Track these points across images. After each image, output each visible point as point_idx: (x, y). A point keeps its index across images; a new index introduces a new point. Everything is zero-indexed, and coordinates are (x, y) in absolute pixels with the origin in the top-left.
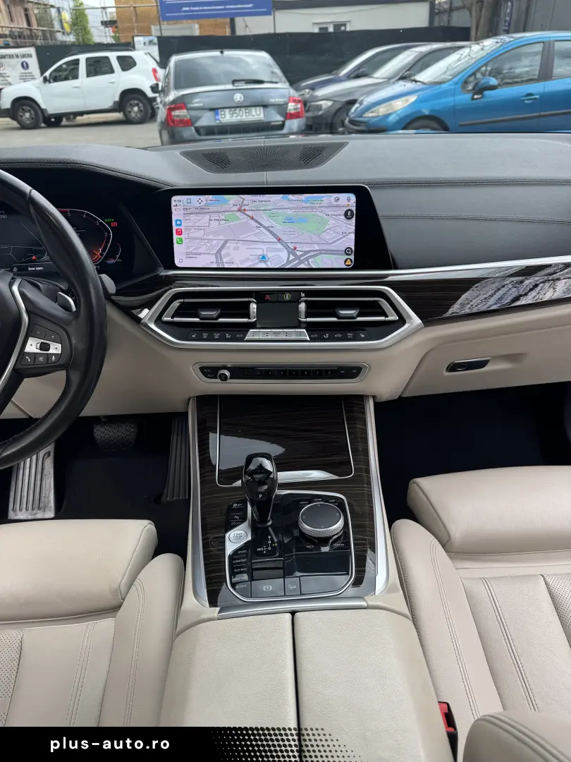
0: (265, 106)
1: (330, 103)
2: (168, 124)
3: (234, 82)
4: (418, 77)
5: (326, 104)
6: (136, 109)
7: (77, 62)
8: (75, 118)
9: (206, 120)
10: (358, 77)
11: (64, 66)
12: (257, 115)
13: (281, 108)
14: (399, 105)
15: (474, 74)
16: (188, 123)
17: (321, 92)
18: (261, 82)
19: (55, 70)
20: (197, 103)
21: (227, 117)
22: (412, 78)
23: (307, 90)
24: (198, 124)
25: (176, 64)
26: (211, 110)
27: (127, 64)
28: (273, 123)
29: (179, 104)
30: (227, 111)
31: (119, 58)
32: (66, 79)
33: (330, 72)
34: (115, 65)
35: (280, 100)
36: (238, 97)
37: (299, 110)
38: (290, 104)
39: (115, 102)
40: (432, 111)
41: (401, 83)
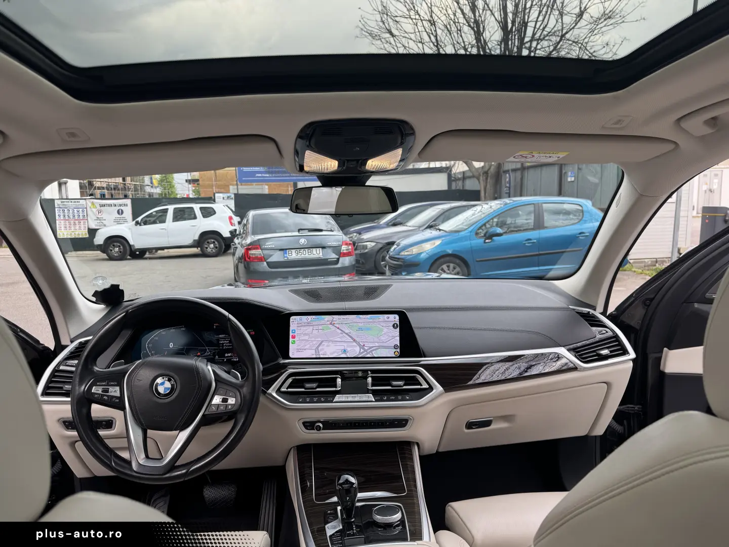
0: (323, 248)
1: (373, 244)
2: (245, 260)
3: (299, 230)
4: (441, 227)
5: (370, 245)
6: (212, 246)
7: (166, 211)
8: (156, 251)
9: (277, 257)
10: (395, 225)
11: (154, 213)
12: (317, 254)
13: (336, 249)
14: (428, 247)
15: (485, 225)
16: (261, 259)
17: (366, 236)
18: (321, 230)
19: (147, 216)
20: (269, 244)
21: (293, 255)
22: (437, 227)
23: (355, 234)
24: (269, 260)
25: (254, 217)
26: (281, 250)
27: (208, 213)
28: (329, 260)
29: (255, 245)
30: (293, 251)
31: (201, 208)
32: (154, 222)
33: (372, 221)
34: (198, 213)
35: (335, 244)
36: (303, 241)
37: (350, 251)
38: (343, 246)
39: (194, 240)
40: (454, 251)
41: (428, 231)
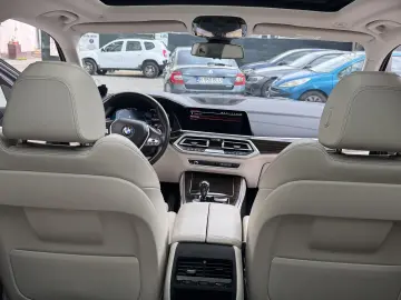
0: (224, 77)
1: (262, 78)
2: (171, 81)
3: (209, 64)
4: (313, 69)
5: (259, 78)
6: (150, 70)
7: (121, 43)
8: (114, 71)
9: (192, 81)
10: (281, 64)
11: (114, 44)
12: (219, 81)
13: (232, 79)
14: (300, 82)
15: (345, 69)
16: (182, 82)
17: (258, 71)
18: (224, 65)
19: (109, 46)
20: (188, 73)
21: (203, 81)
22: (310, 69)
23: (250, 70)
24: (187, 83)
25: (179, 52)
26: (195, 76)
27: (149, 46)
28: (227, 86)
29: (176, 73)
30: (203, 78)
31: (145, 43)
32: (114, 50)
33: (264, 60)
34: (143, 46)
35: (232, 75)
36: (210, 72)
37: (243, 81)
38: (237, 78)
39: (139, 65)
41: (304, 71)
